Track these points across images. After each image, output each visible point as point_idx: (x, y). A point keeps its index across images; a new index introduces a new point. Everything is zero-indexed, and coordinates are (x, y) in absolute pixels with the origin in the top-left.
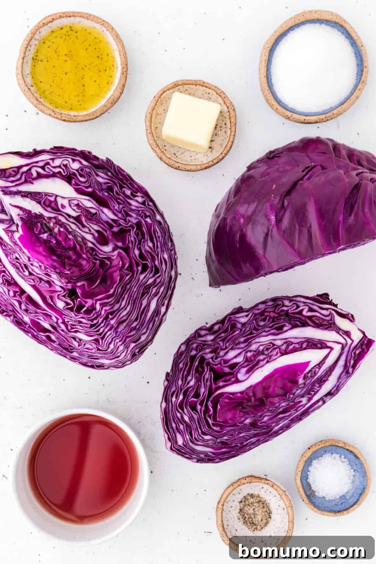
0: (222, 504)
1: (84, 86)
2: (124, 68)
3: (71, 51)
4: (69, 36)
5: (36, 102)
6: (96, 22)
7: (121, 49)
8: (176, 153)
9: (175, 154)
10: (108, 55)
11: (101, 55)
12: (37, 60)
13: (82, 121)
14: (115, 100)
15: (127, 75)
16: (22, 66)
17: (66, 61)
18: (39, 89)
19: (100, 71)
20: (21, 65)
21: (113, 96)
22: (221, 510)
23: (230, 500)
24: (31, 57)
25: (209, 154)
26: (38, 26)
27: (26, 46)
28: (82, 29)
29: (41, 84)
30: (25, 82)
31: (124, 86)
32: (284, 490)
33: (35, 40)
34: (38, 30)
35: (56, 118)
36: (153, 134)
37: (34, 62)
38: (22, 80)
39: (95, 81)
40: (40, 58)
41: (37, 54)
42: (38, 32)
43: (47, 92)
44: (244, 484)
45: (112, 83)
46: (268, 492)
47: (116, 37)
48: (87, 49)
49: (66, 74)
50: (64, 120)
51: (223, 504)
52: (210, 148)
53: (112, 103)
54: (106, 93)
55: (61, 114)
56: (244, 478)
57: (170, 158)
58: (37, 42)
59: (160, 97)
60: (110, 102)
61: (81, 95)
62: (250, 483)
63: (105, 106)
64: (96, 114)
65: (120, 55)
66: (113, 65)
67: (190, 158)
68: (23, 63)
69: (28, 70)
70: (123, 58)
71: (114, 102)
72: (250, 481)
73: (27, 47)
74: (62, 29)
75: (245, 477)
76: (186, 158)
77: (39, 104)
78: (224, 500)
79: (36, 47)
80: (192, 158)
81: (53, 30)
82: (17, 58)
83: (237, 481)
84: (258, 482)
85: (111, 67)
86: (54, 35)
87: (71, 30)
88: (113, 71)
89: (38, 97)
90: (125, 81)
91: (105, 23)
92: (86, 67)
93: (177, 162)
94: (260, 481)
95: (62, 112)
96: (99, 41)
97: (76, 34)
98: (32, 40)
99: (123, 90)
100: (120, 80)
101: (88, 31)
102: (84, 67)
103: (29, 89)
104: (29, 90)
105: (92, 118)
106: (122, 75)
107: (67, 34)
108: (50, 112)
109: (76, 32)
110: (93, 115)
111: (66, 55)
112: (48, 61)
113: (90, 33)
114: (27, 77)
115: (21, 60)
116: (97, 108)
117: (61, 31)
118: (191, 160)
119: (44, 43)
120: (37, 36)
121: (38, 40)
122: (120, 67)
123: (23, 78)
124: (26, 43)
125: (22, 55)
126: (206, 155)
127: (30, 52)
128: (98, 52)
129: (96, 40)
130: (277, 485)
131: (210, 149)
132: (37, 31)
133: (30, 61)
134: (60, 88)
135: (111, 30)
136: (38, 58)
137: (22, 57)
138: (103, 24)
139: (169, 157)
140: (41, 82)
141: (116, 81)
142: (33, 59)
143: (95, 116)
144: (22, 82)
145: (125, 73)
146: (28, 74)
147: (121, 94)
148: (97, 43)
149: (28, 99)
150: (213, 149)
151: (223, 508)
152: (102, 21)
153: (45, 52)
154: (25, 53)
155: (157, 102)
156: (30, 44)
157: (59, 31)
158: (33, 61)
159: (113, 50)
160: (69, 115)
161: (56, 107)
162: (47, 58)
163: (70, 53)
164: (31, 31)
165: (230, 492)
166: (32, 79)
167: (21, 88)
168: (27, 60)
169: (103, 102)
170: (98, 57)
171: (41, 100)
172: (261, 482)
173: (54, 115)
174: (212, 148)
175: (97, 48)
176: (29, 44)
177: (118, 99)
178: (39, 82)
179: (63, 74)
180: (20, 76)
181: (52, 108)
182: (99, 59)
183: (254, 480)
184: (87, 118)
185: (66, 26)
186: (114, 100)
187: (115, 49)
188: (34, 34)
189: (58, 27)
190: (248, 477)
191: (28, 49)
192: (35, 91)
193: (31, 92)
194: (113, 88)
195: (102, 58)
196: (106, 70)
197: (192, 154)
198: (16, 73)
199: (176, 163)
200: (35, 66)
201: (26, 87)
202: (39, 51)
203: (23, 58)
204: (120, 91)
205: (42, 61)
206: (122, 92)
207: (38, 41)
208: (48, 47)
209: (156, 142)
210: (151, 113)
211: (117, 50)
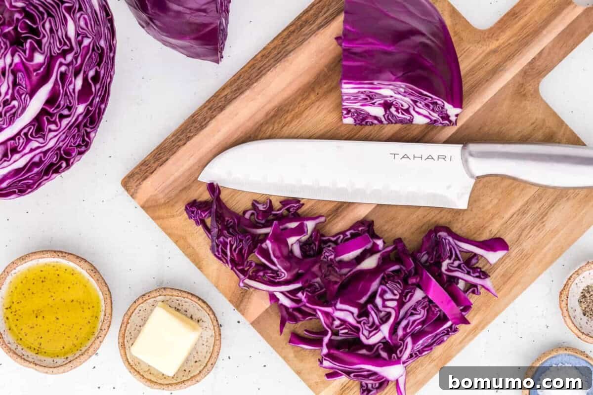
0: (581, 334)
1: (72, 301)
2: (58, 255)
3: (33, 311)
4: (16, 311)
5: (85, 356)
6: (4, 280)
7: (38, 256)
8: (195, 360)
9: (196, 362)
10: (42, 271)
11: (40, 278)
12: (39, 349)
13: (112, 307)
14: (93, 268)
15: (66, 253)
16: (45, 366)
17: (43, 317)
18: (71, 350)
19: (59, 281)
20: (43, 368)
21: (88, 271)
22: (587, 337)
23: (580, 324)
24: (35, 356)
25: (205, 325)
26: (2, 345)
27: (22, 360)
28: (10, 296)
29: (65, 347)
30: (62, 366)
31: (78, 257)
32: (586, 263)
33: (17, 350)
34: (5, 344)
35: (105, 335)
36: (170, 384)
37: (41, 353)
38: (59, 368)
39: (69, 288)
40: (36, 345)
41: (33, 349)
42: (8, 345)
43: (75, 342)
44: (567, 305)
45: (73, 270)
46: (583, 280)
47: (23, 259)
48: (33, 293)
49: (58, 319)
50: (109, 327)
51: (582, 332)
52: (198, 321)
53: (95, 272)
54: (83, 277)
55: (101, 330)
56: (561, 302)
57: (200, 372)
58: (20, 348)
59: (131, 366)
60: (94, 274)
61: (82, 305)
62: (567, 297)
63: (98, 280)
64: (106, 291)
65: (44, 258)
66: (54, 267)
67: (204, 346)
68: (40, 365)
69: (49, 361)
70: (48, 254)
71: (94, 270)
72: (565, 297)
73: (24, 359)
74: (7, 318)
75: (560, 300)
76: (204, 351)
77: (88, 353)
78: (578, 330)
79: (25, 349)
80: (205, 344)
81: (8, 328)
82: (34, 371)
83: (562, 310)
84: (569, 288)
85: (55, 268)
86: (13, 327)
87: (10, 308)
88: (60, 268)
89: (80, 353)
90: (72, 256)
91: (6, 270)
92: (52, 296)
93: (207, 365)
94: (569, 286)
95: (99, 328)
96: (25, 279)
97: (15, 303)
98: (17, 352)
99: (83, 259)
100: (70, 261)
101: (13, 289)
102: (53, 298)
103: (70, 361)
104: (72, 362)
105: (109, 296)
106: (66, 258)
107: (13, 313)
108: (98, 341)
109: (13, 303)
110: (106, 294)
111: (37, 317)
112: (41, 338)
113: (16, 288)
114: (56, 362)
115: (37, 367)
116: (98, 289)
117: (10, 320)
118: (207, 346)
119: (21, 339)
120: (13, 347)
121: (17, 346)
122: (56, 260)
123: (58, 367)
124: (19, 359)
125: (32, 365)
126: (205, 329)
127: (29, 356)
128: (37, 281)
129: (24, 282)
130: (579, 269)
131: (200, 322)
132: (8, 347)
133: (40, 357)
134: (72, 327)
135: (15, 264)
136: (37, 348)
137: (34, 366)
138: (8, 272)
139: (198, 372)
140: (63, 348)
141: (72, 265)
142: (37, 354)
143: (108, 293)
144: (61, 369)
145: (64, 255)
146: (53, 361)
147: (86, 261)
148: (27, 281)
149: (81, 364)
150: (201, 320)
151: (585, 335)
152: (4, 274)
153: (31, 340)
154: (30, 362)
155: (136, 371)
156: (21, 355)
157: (9, 322)
158: (39, 354)
159: (37, 264)
160: (104, 321)
161: (92, 334)
162: (38, 337)
163: (35, 312)
164: (7, 353)
165: (571, 322)
166: (59, 357)
167: (68, 371)
168: (38, 360)
169: (93, 282)
170: (43, 282)
171: (84, 349)
172: (571, 285)
173: (102, 338)
174: (199, 319)
175: (33, 282)
176: (21, 357)
177: (92, 265)
178: (63, 351)
179: (57, 323)
180: (55, 370)
181: (93, 339)
182: (45, 281)
183: (565, 293)
184: (109, 301)
185: (5, 314)
186: (92, 270)
187: (36, 262)
188: (10, 349)
189: (5, 322)
190: (560, 297)
191: (26, 358)
192: (73, 355)
193: (73, 360)
194: (79, 269)
195: (45, 278)
196: (58, 275)
197: (201, 342)
198: (51, 374)
199: (207, 367)
200: (45, 352)
201: (67, 365)
202: (29, 346)
203: (36, 365)
204: (82, 263)
205: (40, 344)
206: (85, 260)
207: (19, 345)
208: (26, 335)
209: (179, 383)
210: (146, 380)
211: (38, 261)
